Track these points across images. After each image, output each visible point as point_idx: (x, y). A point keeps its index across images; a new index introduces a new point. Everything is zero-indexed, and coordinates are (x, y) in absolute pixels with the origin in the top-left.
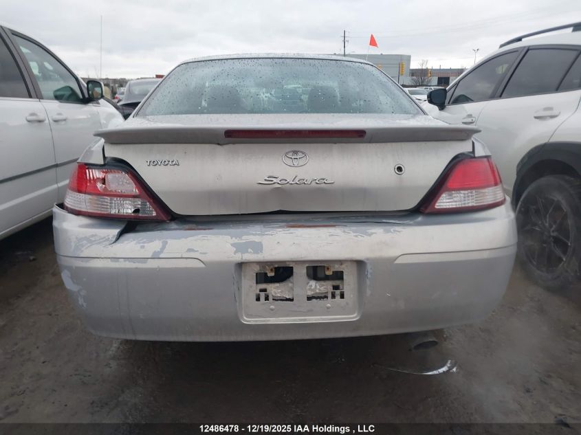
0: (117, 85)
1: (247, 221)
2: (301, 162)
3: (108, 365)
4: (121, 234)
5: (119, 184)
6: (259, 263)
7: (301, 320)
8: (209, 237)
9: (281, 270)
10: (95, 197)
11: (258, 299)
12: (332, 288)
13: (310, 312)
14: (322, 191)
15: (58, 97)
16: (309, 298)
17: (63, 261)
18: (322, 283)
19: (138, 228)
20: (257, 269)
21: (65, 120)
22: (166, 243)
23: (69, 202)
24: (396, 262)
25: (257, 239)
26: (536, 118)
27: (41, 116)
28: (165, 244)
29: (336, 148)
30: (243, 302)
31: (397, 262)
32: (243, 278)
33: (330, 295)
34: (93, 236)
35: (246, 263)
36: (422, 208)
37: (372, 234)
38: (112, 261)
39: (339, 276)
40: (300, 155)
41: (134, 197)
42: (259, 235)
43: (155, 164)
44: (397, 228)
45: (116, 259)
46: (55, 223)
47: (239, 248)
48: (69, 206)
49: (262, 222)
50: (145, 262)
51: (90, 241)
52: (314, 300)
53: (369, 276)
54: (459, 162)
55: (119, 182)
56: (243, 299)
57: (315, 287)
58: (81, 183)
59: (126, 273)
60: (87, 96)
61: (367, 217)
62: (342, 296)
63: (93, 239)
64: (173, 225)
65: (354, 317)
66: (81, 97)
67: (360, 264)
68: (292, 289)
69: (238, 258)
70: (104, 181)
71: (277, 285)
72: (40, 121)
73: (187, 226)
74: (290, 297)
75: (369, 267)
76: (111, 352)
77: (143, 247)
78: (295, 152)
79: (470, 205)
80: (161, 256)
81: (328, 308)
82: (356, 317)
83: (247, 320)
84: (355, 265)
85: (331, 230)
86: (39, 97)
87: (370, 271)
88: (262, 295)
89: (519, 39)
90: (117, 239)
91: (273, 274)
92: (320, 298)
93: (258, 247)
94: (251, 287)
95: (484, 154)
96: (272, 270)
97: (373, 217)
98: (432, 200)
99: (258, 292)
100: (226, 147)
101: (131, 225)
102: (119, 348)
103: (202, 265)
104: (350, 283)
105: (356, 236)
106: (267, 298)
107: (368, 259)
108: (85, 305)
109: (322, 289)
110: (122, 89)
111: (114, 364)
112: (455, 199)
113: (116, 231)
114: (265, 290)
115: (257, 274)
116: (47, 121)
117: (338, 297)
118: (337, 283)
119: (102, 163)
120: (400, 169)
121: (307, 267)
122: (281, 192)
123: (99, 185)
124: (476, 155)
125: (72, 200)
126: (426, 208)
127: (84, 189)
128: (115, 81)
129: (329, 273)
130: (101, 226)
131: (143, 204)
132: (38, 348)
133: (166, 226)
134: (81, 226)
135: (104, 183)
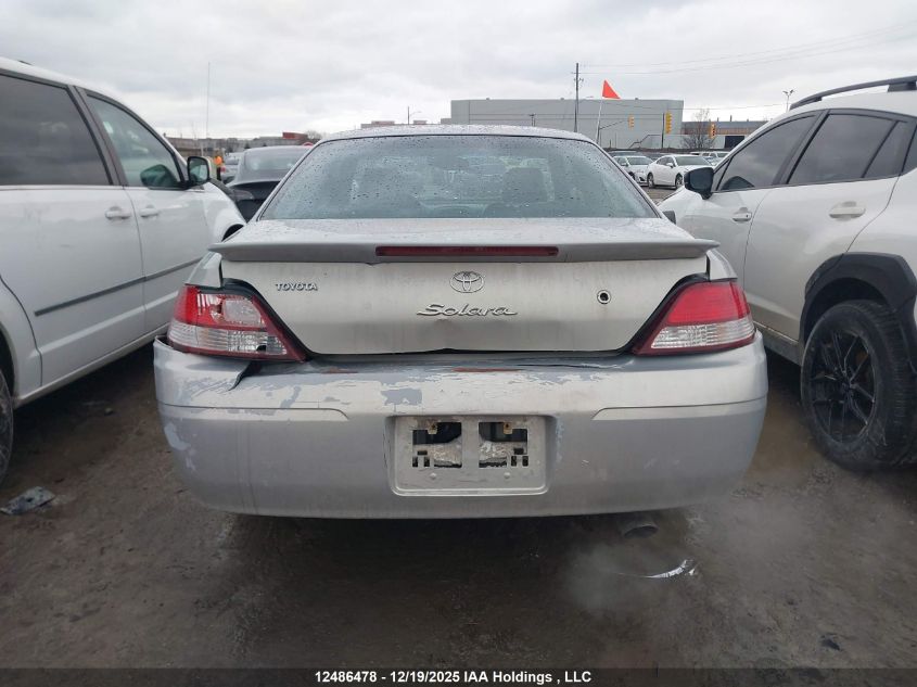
0: (224, 149)
1: (403, 362)
2: (475, 287)
3: (216, 555)
4: (242, 378)
5: (240, 313)
6: (416, 417)
7: (470, 492)
8: (354, 382)
9: (447, 427)
10: (207, 330)
11: (415, 465)
12: (513, 452)
13: (483, 483)
14: (500, 323)
15: (147, 182)
16: (482, 465)
17: (167, 412)
18: (500, 445)
19: (263, 370)
20: (414, 424)
21: (157, 215)
22: (299, 389)
23: (173, 335)
24: (595, 419)
25: (415, 386)
26: (833, 216)
27: (127, 211)
28: (297, 391)
29: (520, 268)
30: (396, 468)
31: (597, 418)
32: (396, 436)
33: (509, 461)
34: (206, 379)
35: (400, 417)
36: (634, 349)
37: (565, 381)
38: (230, 412)
39: (521, 436)
40: (473, 278)
41: (260, 330)
42: (418, 381)
43: (286, 288)
44: (598, 374)
45: (234, 409)
46: (157, 362)
47: (392, 397)
48: (174, 340)
49: (421, 364)
50: (272, 414)
51: (202, 385)
52: (489, 468)
53: (560, 436)
54: (686, 287)
55: (240, 310)
56: (396, 464)
57: (491, 450)
58: (190, 311)
59: (247, 429)
60: (186, 178)
61: (562, 359)
62: (525, 463)
63: (205, 383)
64: (309, 367)
65: (539, 490)
66: (179, 180)
67: (548, 420)
68: (460, 451)
69: (390, 409)
70: (220, 308)
71: (440, 446)
72: (124, 218)
73: (327, 368)
74: (458, 463)
75: (559, 425)
76: (219, 539)
77: (269, 395)
78: (467, 274)
79: (702, 344)
80: (293, 406)
81: (507, 477)
82: (542, 490)
83: (401, 491)
84: (542, 421)
85: (512, 376)
86: (124, 183)
87: (561, 429)
88: (421, 460)
89: (818, 98)
90: (237, 384)
91: (435, 432)
92: (497, 465)
93: (416, 397)
94: (407, 447)
95: (726, 276)
96: (434, 427)
97: (570, 359)
98: (647, 338)
99: (416, 454)
100: (377, 266)
101: (254, 366)
102: (230, 534)
103: (344, 419)
104: (535, 445)
105: (544, 384)
106: (427, 464)
107: (558, 414)
108: (194, 467)
109: (500, 452)
110: (232, 157)
111: (224, 555)
112: (682, 337)
113: (235, 374)
114: (425, 453)
115: (415, 431)
116: (133, 218)
117: (520, 464)
118: (519, 445)
119: (219, 286)
120: (604, 296)
121: (480, 424)
122: (448, 325)
123: (214, 314)
124: (711, 278)
125: (179, 332)
126: (639, 348)
127: (194, 320)
128: (221, 142)
129: (508, 432)
130: (216, 367)
131: (271, 339)
132: (122, 531)
133: (299, 368)
134: (191, 367)
135: (220, 312)
